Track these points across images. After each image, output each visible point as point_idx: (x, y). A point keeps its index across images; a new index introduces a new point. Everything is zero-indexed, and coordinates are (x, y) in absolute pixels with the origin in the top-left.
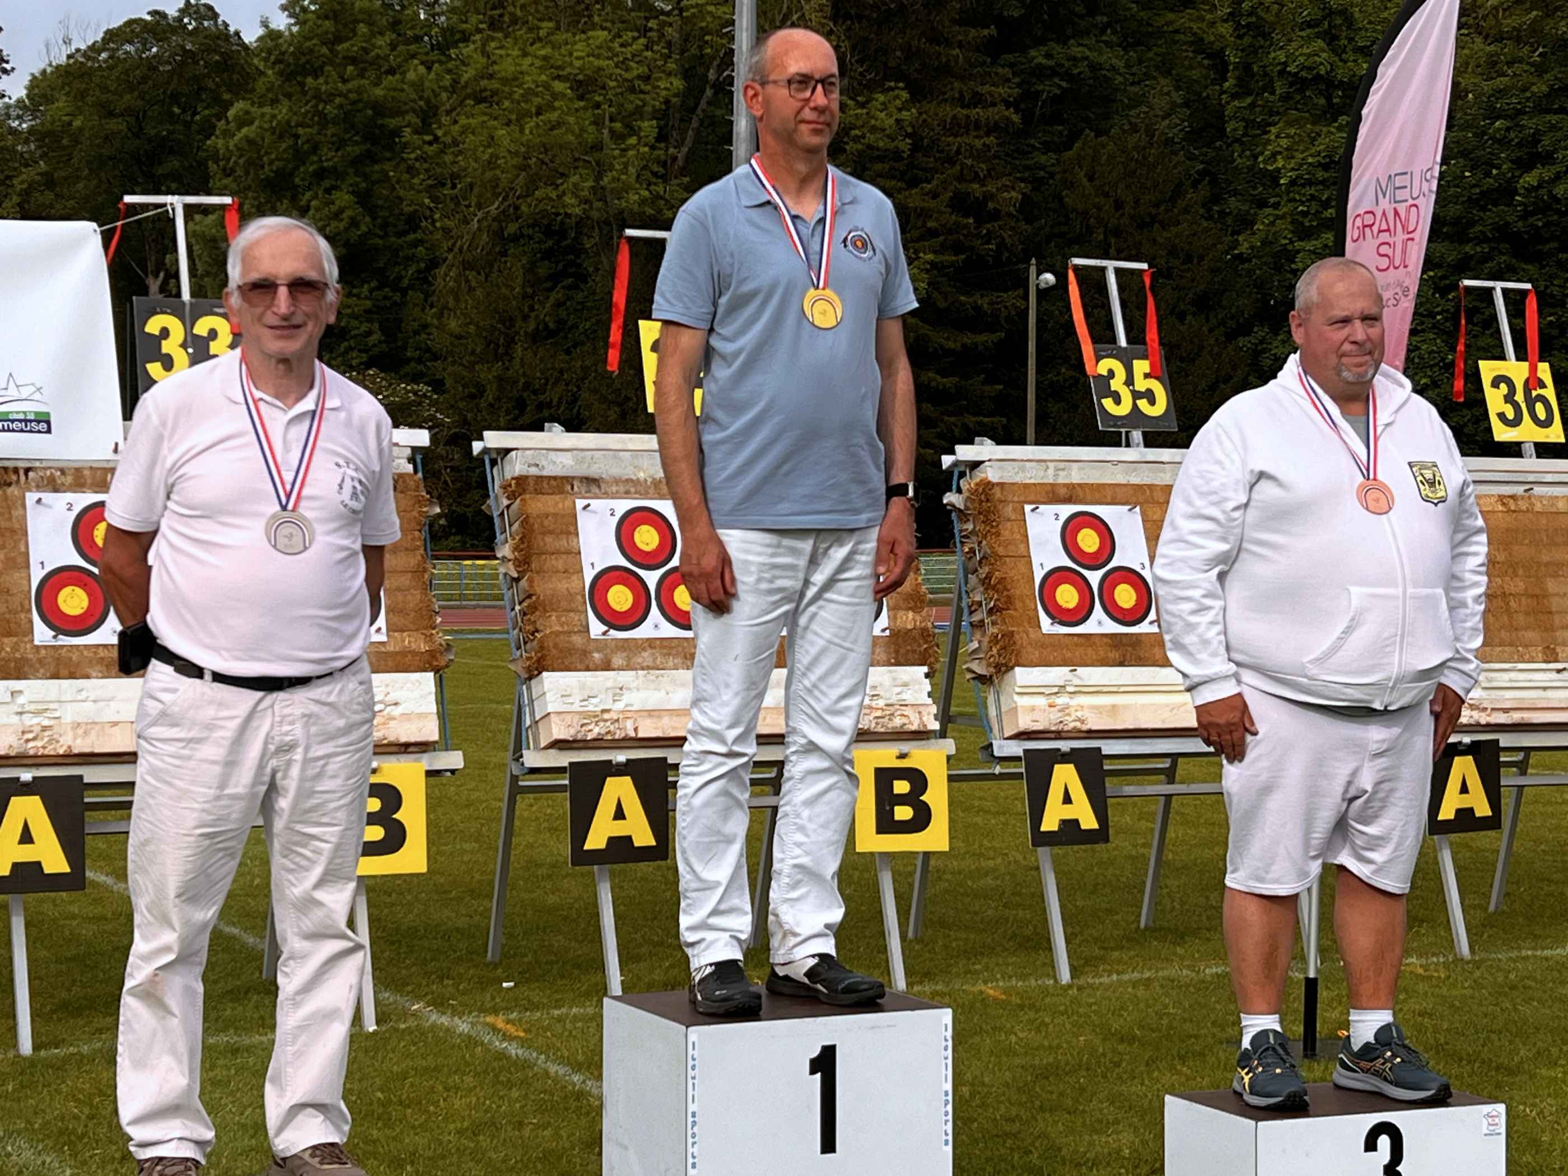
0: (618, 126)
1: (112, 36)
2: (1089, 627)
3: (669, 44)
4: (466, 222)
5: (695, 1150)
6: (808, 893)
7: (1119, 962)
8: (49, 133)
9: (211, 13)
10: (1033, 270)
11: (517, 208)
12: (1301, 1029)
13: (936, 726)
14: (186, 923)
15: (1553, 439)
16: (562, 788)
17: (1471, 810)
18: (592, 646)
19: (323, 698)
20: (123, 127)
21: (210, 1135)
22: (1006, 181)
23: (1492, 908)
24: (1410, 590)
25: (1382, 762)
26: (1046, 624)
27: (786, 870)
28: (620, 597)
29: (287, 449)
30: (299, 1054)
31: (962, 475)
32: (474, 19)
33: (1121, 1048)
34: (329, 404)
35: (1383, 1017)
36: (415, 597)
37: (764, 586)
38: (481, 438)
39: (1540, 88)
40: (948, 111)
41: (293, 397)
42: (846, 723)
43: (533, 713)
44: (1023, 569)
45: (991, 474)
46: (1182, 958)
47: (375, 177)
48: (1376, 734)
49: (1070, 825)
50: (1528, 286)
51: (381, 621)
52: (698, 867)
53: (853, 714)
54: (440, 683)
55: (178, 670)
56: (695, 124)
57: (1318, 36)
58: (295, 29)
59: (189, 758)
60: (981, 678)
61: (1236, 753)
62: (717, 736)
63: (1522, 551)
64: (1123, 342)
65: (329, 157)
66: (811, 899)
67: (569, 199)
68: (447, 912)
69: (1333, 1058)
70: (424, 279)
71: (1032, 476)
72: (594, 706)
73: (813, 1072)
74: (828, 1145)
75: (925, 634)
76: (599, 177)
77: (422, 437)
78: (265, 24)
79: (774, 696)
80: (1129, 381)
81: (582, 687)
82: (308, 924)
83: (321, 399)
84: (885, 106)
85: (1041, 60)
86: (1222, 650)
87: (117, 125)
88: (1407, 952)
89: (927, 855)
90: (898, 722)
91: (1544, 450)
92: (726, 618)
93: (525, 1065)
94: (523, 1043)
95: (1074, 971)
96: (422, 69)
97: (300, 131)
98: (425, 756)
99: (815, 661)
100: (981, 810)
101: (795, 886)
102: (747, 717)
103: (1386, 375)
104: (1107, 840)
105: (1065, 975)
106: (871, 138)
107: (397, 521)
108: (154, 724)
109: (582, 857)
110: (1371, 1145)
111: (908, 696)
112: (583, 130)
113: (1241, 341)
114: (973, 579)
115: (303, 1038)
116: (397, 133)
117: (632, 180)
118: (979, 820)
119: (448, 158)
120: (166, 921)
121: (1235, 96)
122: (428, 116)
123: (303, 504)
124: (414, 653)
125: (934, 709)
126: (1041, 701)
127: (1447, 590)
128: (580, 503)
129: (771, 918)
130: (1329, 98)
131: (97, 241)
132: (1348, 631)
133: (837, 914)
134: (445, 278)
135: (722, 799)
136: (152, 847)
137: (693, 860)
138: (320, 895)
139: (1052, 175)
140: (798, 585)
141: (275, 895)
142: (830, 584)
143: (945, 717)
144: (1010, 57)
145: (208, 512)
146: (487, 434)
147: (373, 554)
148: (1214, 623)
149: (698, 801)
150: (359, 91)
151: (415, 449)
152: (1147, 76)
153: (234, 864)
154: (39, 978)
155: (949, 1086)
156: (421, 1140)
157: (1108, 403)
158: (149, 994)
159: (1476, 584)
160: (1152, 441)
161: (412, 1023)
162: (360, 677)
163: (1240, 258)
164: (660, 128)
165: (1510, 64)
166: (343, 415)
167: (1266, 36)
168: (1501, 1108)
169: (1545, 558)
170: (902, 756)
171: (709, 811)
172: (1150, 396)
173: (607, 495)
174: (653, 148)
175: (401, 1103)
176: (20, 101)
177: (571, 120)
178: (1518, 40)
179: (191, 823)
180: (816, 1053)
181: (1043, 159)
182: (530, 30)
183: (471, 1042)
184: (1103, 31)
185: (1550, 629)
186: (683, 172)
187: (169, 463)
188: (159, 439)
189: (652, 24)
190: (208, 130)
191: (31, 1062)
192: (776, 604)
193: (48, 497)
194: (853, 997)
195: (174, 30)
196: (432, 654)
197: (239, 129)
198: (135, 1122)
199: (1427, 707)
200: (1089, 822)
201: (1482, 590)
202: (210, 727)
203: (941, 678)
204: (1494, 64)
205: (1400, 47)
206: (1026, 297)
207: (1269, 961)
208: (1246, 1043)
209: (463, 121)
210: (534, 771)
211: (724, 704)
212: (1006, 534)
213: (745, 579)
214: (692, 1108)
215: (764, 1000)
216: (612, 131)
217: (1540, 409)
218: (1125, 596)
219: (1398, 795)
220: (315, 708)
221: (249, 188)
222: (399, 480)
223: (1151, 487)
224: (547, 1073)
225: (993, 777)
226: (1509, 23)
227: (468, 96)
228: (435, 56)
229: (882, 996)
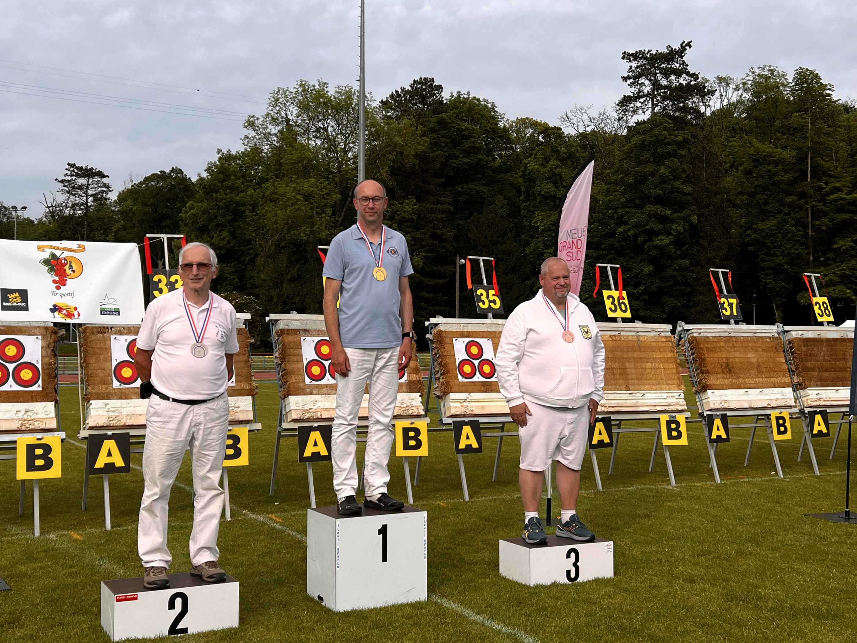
0: (319, 210)
1: (146, 179)
2: (475, 379)
3: (336, 183)
4: (267, 242)
5: (339, 562)
6: (377, 472)
7: (485, 493)
8: (126, 212)
9: (181, 171)
10: (458, 258)
11: (284, 237)
12: (545, 516)
13: (423, 413)
14: (163, 485)
15: (627, 316)
16: (295, 435)
17: (603, 441)
18: (306, 387)
19: (211, 407)
20: (150, 210)
21: (170, 558)
22: (448, 229)
23: (609, 473)
24: (581, 368)
25: (572, 426)
26: (460, 378)
27: (370, 464)
28: (316, 370)
29: (199, 322)
30: (201, 530)
31: (432, 328)
32: (270, 174)
33: (485, 523)
34: (214, 306)
35: (572, 512)
36: (245, 371)
37: (360, 367)
38: (268, 316)
39: (623, 200)
40: (429, 206)
41: (201, 304)
42: (389, 413)
43: (285, 410)
44: (452, 359)
45: (442, 328)
46: (506, 491)
47: (236, 227)
48: (570, 416)
49: (469, 447)
50: (618, 266)
51: (233, 379)
52: (339, 464)
53: (392, 411)
54: (254, 400)
55: (161, 397)
56: (345, 209)
57: (551, 182)
58: (209, 177)
59: (164, 428)
60: (439, 397)
61: (524, 423)
62: (344, 419)
63: (618, 354)
64: (485, 284)
65: (220, 220)
66: (379, 474)
67: (302, 235)
68: (256, 478)
69: (556, 526)
70: (253, 260)
71: (455, 328)
72: (307, 407)
73: (379, 534)
74: (384, 559)
75: (420, 382)
76: (312, 227)
77: (248, 316)
78: (199, 175)
79: (365, 404)
80: (488, 297)
81: (303, 401)
82: (205, 485)
83: (211, 304)
84: (408, 204)
85: (459, 189)
86: (518, 388)
87: (148, 209)
88: (580, 489)
89: (420, 457)
90: (410, 412)
91: (624, 320)
92: (347, 378)
93: (283, 531)
94: (281, 524)
95: (470, 496)
96: (253, 191)
97: (211, 211)
98: (248, 425)
99: (378, 393)
100: (439, 441)
101: (373, 469)
102: (354, 412)
103: (571, 296)
104: (481, 452)
105: (467, 498)
106: (403, 214)
107: (238, 345)
108: (151, 417)
109: (303, 459)
110: (568, 556)
111: (414, 403)
112: (307, 211)
113: (527, 282)
114: (436, 363)
115: (202, 525)
116: (244, 212)
117: (324, 228)
118: (439, 444)
119: (261, 221)
120: (156, 485)
121: (524, 202)
122: (254, 207)
123: (204, 340)
124: (244, 390)
125: (423, 408)
126: (458, 405)
127: (593, 368)
128: (302, 338)
129: (365, 481)
130: (555, 203)
131: (137, 249)
132: (560, 381)
133: (387, 479)
134: (260, 261)
135: (347, 440)
136: (150, 459)
137: (337, 461)
138: (209, 475)
139: (464, 227)
140: (372, 367)
141: (194, 475)
142: (384, 367)
143: (427, 410)
144: (449, 188)
145: (171, 343)
146: (270, 315)
147: (229, 357)
148: (515, 379)
149: (339, 441)
150: (231, 198)
151: (245, 320)
152: (495, 195)
153: (179, 464)
154: (114, 503)
155: (426, 538)
156: (245, 559)
157: (481, 304)
158: (149, 509)
159: (601, 365)
160: (495, 317)
161: (243, 517)
162: (224, 399)
163: (526, 255)
164: (333, 211)
165: (614, 192)
166: (218, 310)
167: (534, 182)
168: (612, 543)
169: (625, 356)
170: (412, 423)
171: (342, 444)
172: (494, 302)
173: (311, 335)
174: (330, 217)
175: (238, 545)
176: (115, 201)
177: (303, 208)
178: (616, 184)
179: (164, 450)
180: (380, 527)
181: (461, 222)
182: (289, 178)
183: (263, 524)
184: (480, 180)
185: (627, 379)
186: (340, 226)
187: (158, 327)
188: (155, 318)
189: (330, 176)
190: (179, 211)
191: (110, 532)
192: (364, 373)
193: (118, 337)
194: (393, 508)
195: (168, 177)
196: (251, 390)
197: (190, 210)
198: (143, 554)
199: (587, 407)
200: (475, 445)
201: (603, 367)
202: (171, 417)
203: (425, 396)
204: (608, 192)
205: (574, 187)
206: (455, 268)
207: (534, 494)
208: (527, 521)
209: (266, 208)
210: (286, 430)
211: (347, 408)
212: (447, 348)
213: (353, 365)
214: (337, 547)
215: (363, 509)
216: (317, 212)
217: (623, 307)
218: (487, 369)
219: (577, 436)
220: (208, 411)
221: (193, 230)
222: (239, 331)
223: (495, 332)
224: (289, 534)
225: (442, 430)
226: (613, 178)
227: (268, 200)
228: (257, 186)
229: (403, 507)
